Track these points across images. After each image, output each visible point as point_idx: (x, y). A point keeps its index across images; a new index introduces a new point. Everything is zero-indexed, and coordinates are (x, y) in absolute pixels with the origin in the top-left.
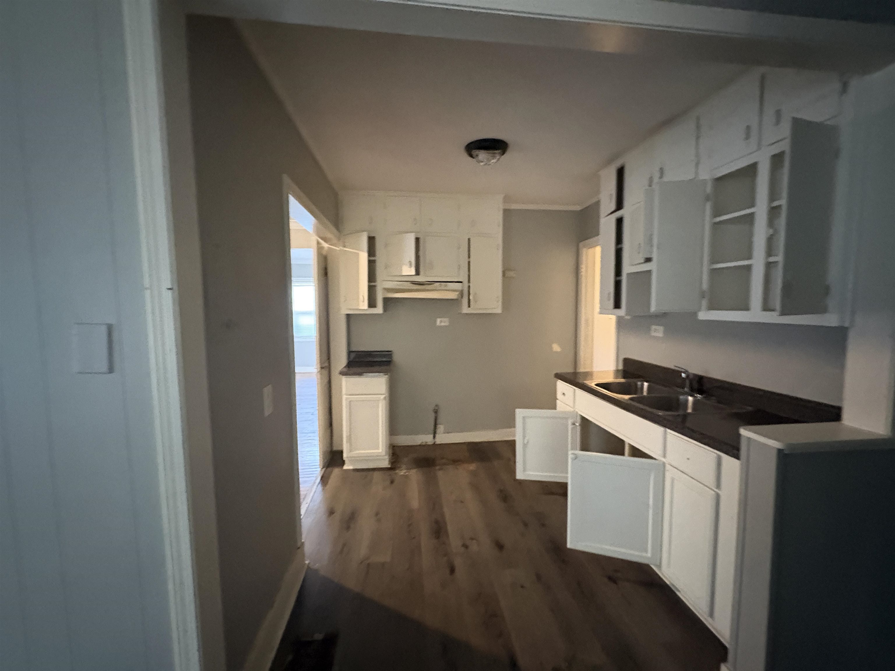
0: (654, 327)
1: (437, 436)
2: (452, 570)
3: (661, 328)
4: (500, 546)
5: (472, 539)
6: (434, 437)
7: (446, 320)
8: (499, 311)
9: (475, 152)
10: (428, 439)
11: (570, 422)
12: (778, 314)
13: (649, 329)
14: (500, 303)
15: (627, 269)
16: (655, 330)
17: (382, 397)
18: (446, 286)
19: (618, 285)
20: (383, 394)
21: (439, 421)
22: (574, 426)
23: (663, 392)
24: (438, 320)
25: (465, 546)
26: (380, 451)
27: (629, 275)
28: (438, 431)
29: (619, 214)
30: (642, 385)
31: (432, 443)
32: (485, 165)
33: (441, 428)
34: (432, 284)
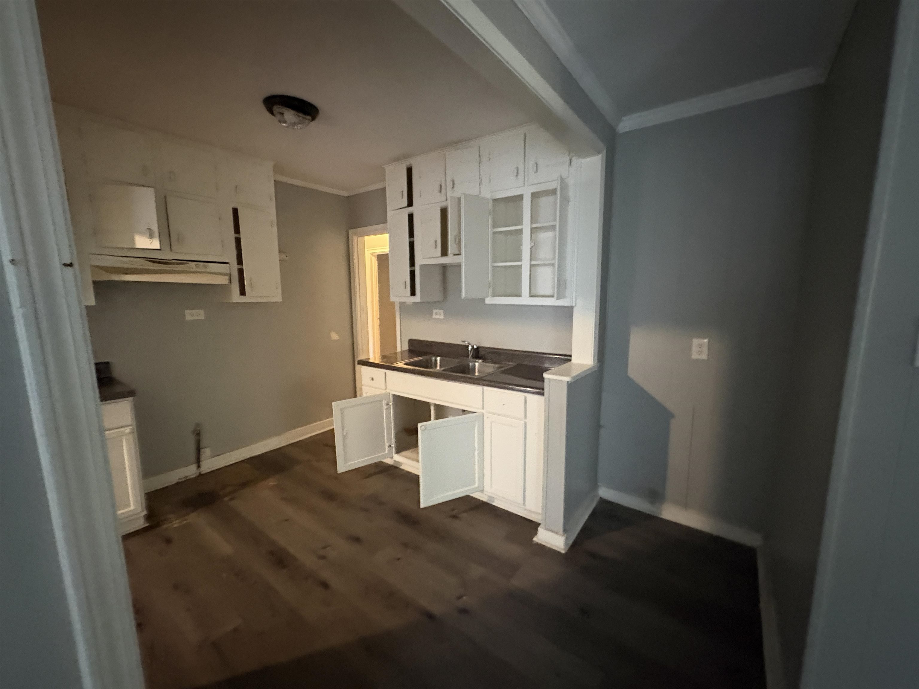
0: (435, 311)
1: (203, 464)
2: (325, 585)
3: (442, 312)
4: (357, 540)
5: (325, 548)
6: (199, 467)
7: (202, 312)
8: (279, 299)
9: (277, 109)
10: (191, 471)
11: (384, 402)
12: (556, 299)
13: (431, 314)
14: (280, 291)
15: (419, 261)
16: (436, 314)
17: (128, 430)
18: (205, 267)
19: (412, 274)
20: (128, 426)
21: (202, 444)
22: (387, 406)
23: (454, 362)
24: (187, 312)
25: (323, 557)
26: (132, 508)
27: (422, 266)
28: (203, 457)
29: (410, 209)
30: (436, 361)
31: (198, 474)
32: (288, 127)
33: (206, 452)
34: (184, 264)
